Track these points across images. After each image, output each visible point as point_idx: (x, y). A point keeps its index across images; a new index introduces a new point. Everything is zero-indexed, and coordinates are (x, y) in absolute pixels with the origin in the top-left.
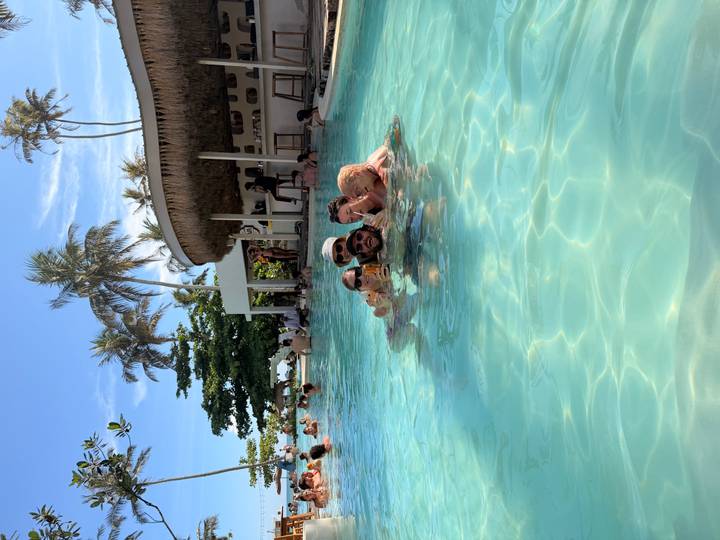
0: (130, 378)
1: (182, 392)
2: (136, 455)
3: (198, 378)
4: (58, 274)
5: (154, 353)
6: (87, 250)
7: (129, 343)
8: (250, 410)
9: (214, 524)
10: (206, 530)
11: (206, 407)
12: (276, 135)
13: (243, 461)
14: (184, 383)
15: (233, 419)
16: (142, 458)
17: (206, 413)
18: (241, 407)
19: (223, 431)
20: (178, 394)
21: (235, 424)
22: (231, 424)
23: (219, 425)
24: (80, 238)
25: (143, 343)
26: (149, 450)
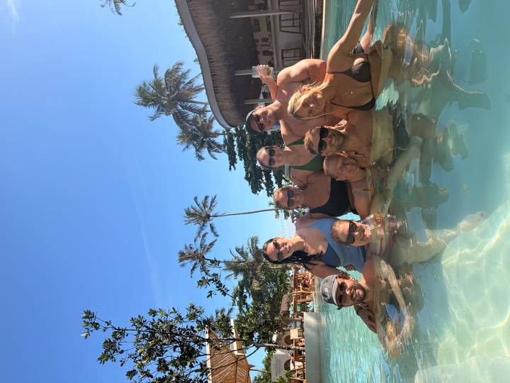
0: (200, 158)
1: (232, 167)
2: (209, 200)
3: (241, 160)
4: (153, 100)
5: (213, 142)
6: (166, 84)
7: (198, 137)
8: (273, 179)
9: (256, 241)
10: (252, 243)
11: (247, 178)
12: (283, 51)
13: (271, 204)
14: (233, 162)
15: (263, 185)
16: (213, 202)
17: (247, 182)
18: (268, 178)
19: (258, 192)
20: (230, 169)
21: (265, 188)
22: (263, 189)
23: (256, 189)
24: (161, 75)
25: (206, 137)
26: (215, 197)
